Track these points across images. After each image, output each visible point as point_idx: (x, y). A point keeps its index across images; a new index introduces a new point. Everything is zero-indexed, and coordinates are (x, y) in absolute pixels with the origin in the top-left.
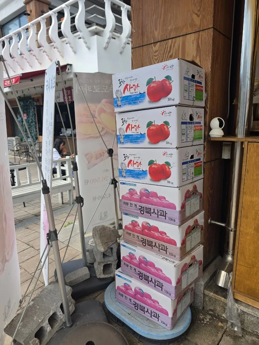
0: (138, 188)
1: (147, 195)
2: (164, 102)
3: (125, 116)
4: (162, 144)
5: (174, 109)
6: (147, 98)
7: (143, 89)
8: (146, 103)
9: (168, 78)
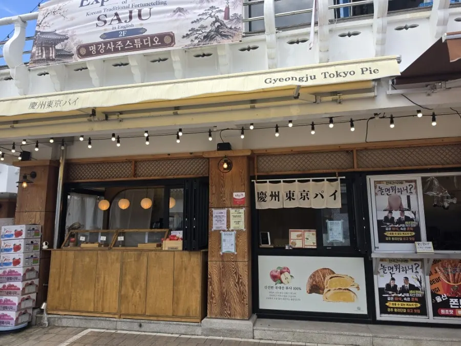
0: (7, 270)
1: (11, 272)
2: (20, 237)
3: (6, 242)
4: (18, 252)
5: (23, 240)
6: (14, 236)
7: (13, 233)
8: (14, 237)
9: (22, 230)
